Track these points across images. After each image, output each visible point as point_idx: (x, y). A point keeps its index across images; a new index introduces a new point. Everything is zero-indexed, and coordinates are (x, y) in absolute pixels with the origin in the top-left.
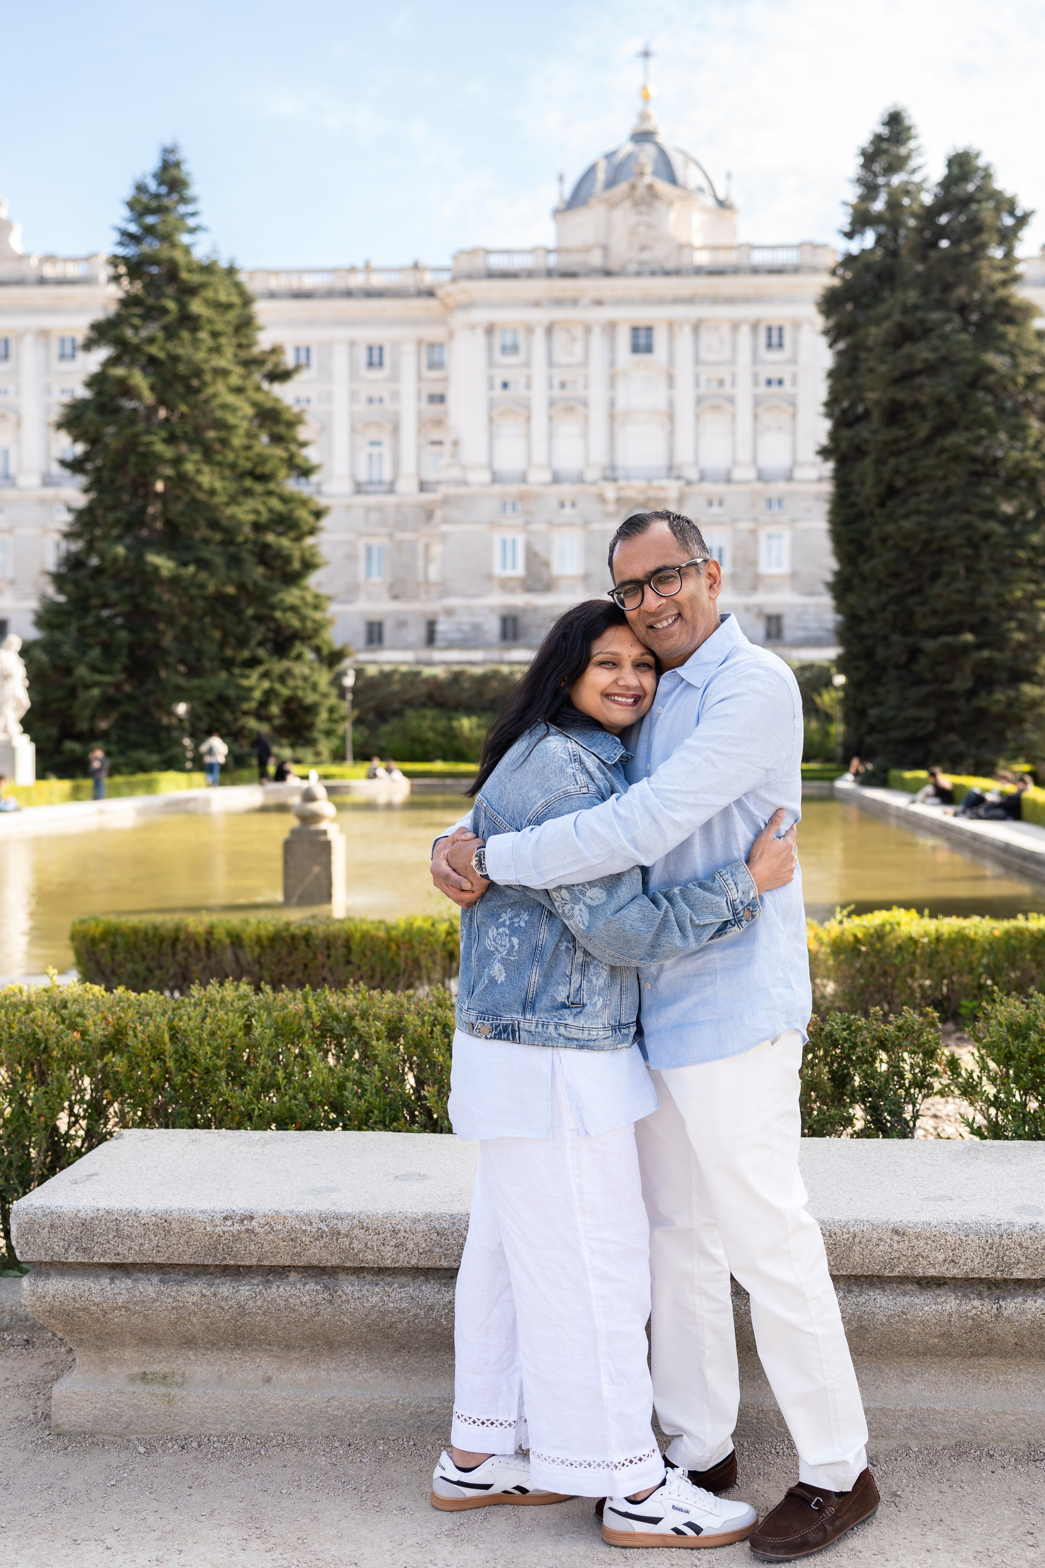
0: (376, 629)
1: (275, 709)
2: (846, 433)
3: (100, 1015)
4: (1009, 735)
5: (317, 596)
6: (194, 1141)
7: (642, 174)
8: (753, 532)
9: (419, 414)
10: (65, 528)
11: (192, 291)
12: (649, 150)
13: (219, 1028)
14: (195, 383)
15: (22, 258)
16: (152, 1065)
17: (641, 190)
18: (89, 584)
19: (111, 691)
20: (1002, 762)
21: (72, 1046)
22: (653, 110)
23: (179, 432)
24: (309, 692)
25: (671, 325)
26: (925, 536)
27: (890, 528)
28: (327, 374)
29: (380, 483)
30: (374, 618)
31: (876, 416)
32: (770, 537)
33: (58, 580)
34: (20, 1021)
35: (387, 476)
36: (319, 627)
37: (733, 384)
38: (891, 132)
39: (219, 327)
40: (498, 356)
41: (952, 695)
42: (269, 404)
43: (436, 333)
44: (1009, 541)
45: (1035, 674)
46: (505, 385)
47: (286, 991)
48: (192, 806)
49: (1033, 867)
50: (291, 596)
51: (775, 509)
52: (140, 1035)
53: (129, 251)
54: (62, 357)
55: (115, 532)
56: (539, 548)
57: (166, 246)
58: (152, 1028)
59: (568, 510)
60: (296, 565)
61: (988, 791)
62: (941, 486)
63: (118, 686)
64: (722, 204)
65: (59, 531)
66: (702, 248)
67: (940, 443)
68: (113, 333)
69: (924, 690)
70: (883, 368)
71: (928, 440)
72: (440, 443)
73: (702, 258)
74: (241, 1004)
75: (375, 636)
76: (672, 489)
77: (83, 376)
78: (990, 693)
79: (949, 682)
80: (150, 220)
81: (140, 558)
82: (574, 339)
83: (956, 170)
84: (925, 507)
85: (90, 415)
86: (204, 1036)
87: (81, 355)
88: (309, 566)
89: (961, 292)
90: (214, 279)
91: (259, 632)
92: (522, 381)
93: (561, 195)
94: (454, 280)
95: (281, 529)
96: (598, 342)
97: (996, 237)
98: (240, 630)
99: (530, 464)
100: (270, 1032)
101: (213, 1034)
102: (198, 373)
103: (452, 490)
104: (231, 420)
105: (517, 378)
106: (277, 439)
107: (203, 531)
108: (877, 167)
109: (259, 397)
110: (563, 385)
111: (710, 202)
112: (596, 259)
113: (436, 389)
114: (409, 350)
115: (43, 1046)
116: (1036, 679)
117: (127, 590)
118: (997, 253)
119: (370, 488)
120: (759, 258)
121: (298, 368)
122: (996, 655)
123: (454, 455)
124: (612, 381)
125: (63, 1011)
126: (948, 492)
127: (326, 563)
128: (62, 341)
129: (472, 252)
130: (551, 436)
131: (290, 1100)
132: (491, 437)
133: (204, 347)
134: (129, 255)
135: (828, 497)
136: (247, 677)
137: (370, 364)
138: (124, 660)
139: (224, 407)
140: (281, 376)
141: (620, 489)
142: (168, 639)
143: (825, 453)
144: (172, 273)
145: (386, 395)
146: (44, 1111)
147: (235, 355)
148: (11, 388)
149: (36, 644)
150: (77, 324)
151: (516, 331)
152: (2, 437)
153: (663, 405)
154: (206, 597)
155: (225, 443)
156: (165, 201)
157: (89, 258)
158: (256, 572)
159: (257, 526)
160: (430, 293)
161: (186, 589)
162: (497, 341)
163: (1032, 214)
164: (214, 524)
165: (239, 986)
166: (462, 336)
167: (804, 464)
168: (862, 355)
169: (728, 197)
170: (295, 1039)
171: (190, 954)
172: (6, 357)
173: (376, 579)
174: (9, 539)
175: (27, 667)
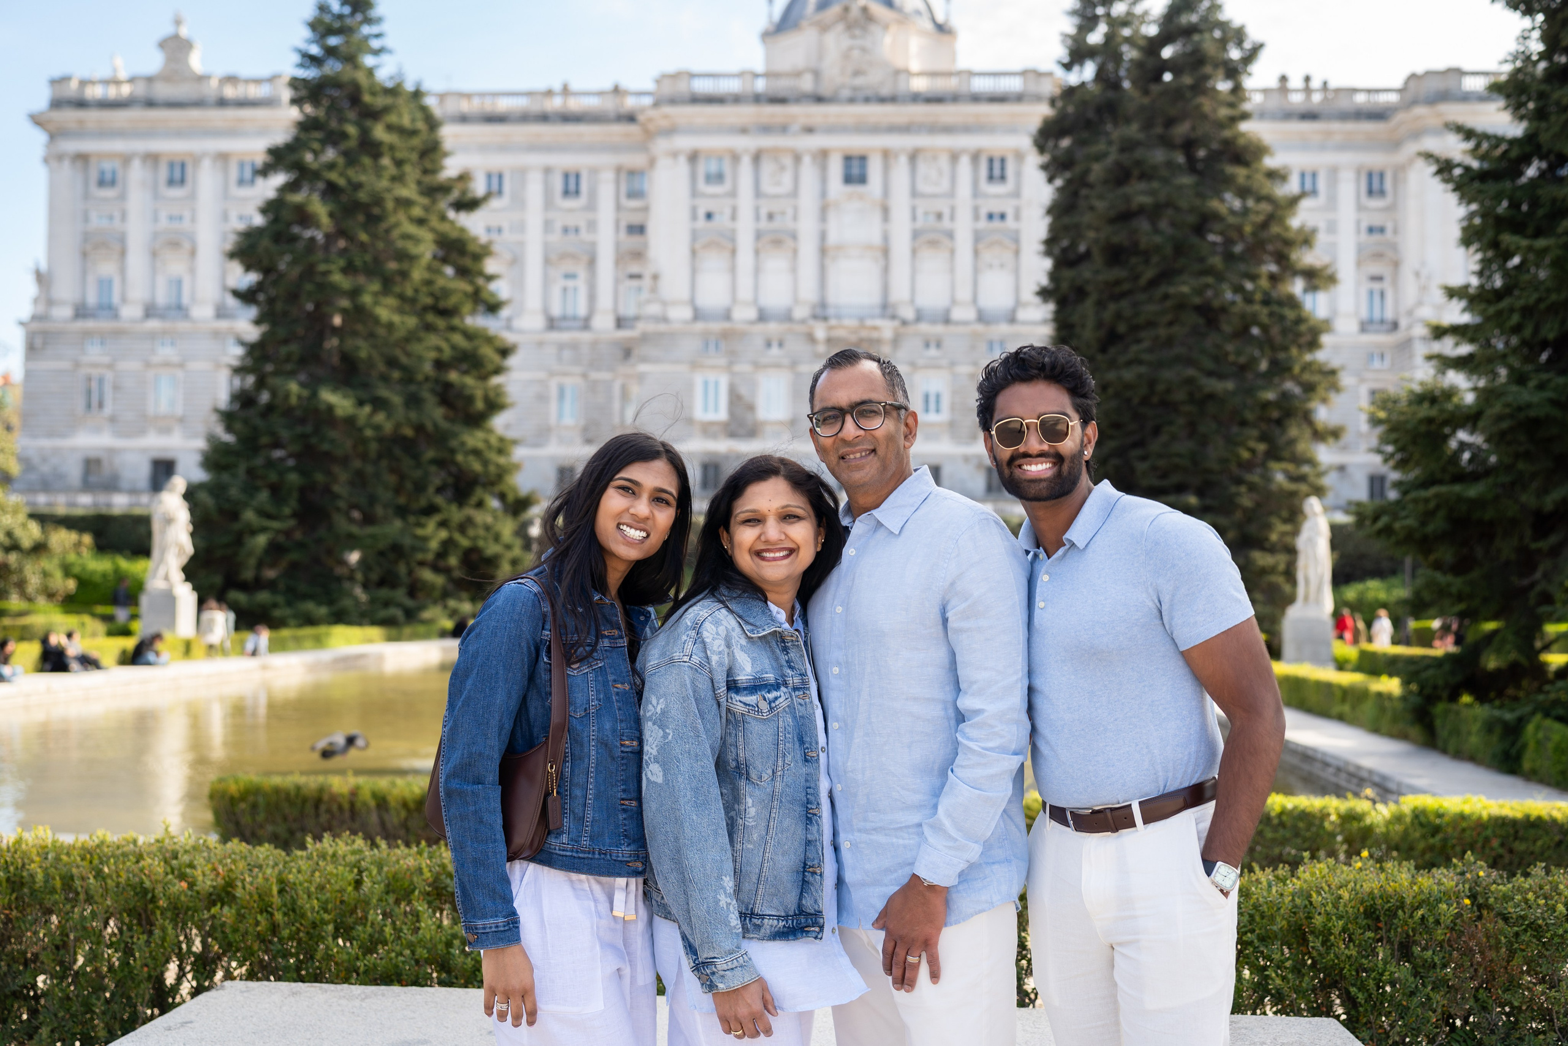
1: (453, 561)
2: (1068, 274)
3: (210, 866)
5: (501, 440)
6: (294, 994)
9: (618, 245)
10: (236, 363)
11: (374, 114)
13: (329, 882)
14: (376, 211)
15: (202, 79)
16: (259, 917)
17: (855, 12)
18: (259, 423)
19: (281, 539)
21: (179, 896)
23: (358, 262)
24: (491, 543)
25: (887, 155)
26: (1145, 388)
28: (519, 202)
29: (575, 318)
30: (566, 464)
31: (1098, 258)
33: (228, 418)
34: (128, 871)
35: (582, 310)
36: (502, 473)
37: (952, 218)
39: (404, 154)
40: (702, 186)
42: (454, 235)
43: (636, 160)
45: (1265, 539)
46: (709, 216)
47: (402, 847)
48: (363, 662)
50: (473, 439)
52: (248, 886)
53: (310, 73)
54: (241, 182)
55: (289, 367)
56: (743, 391)
57: (348, 68)
58: (260, 880)
59: (775, 351)
60: (480, 405)
62: (1162, 334)
63: (288, 533)
64: (942, 29)
65: (230, 366)
66: (919, 74)
67: (1163, 289)
68: (293, 157)
70: (1102, 206)
71: (1153, 283)
72: (637, 277)
73: (920, 84)
74: (351, 859)
76: (887, 329)
77: (260, 202)
80: (333, 41)
81: (314, 395)
82: (782, 168)
84: (1146, 357)
85: (265, 243)
86: (313, 889)
87: (260, 181)
88: (494, 405)
89: (1182, 130)
90: (398, 102)
91: (437, 478)
92: (728, 212)
93: (770, 16)
94: (656, 104)
95: (465, 366)
96: (809, 172)
97: (1221, 70)
98: (418, 474)
99: (734, 299)
100: (379, 888)
101: (321, 888)
102: (378, 201)
103: (650, 327)
104: (414, 250)
105: (722, 209)
106: (463, 272)
107: (382, 369)
109: (444, 227)
110: (771, 217)
111: (928, 26)
112: (806, 84)
113: (636, 219)
114: (607, 178)
115: (150, 896)
116: (1266, 545)
117: (299, 430)
118: (1223, 86)
119: (564, 324)
120: (981, 85)
121: (487, 197)
123: (654, 290)
124: (824, 211)
125: (174, 862)
126: (1171, 341)
127: (512, 405)
128: (242, 165)
129: (676, 76)
130: (757, 271)
131: (397, 957)
132: (694, 271)
133: (387, 174)
134: (310, 78)
136: (423, 526)
137: (566, 193)
138: (294, 503)
139: (407, 237)
140: (469, 204)
141: (831, 328)
142: (341, 483)
143: (1044, 294)
144: (354, 96)
145: (583, 225)
146: (149, 961)
147: (419, 183)
148: (187, 214)
149: (201, 486)
150: (256, 148)
151: (720, 159)
152: (176, 266)
153: (876, 239)
154: (380, 440)
155: (404, 275)
156: (349, 21)
157: (272, 79)
158: (436, 413)
159: (439, 365)
160: (630, 118)
161: (360, 430)
162: (701, 169)
163: (1261, 46)
164: (392, 363)
165: (354, 841)
166: (663, 163)
167: (1026, 305)
168: (1084, 192)
169: (947, 21)
170: (406, 895)
171: (333, 816)
172: (182, 181)
173: (569, 420)
174: (180, 374)
175: (192, 511)
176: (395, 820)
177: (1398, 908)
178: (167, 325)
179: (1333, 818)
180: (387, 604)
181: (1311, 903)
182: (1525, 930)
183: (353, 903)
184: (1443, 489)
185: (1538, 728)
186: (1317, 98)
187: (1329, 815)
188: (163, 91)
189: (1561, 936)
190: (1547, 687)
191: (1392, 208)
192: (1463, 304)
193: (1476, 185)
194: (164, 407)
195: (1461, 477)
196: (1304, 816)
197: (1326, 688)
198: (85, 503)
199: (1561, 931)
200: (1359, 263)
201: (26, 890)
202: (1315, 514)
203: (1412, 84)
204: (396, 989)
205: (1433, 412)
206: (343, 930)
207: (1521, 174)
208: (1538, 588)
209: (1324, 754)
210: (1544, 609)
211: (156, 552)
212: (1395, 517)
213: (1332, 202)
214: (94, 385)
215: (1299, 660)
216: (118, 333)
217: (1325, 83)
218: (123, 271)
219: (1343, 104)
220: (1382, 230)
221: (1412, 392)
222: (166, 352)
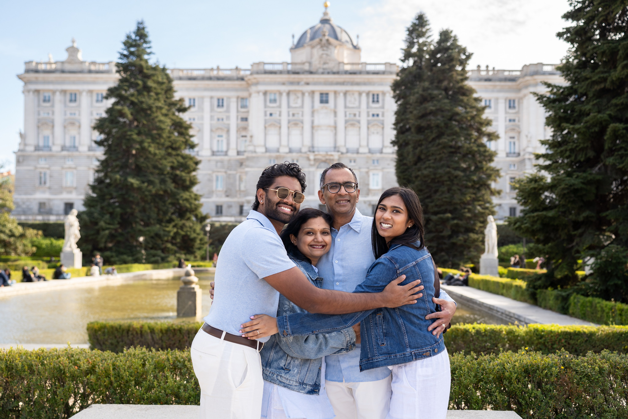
0: (220, 208)
1: (178, 240)
2: (401, 136)
3: (86, 360)
4: (465, 253)
5: (196, 195)
6: (119, 409)
7: (324, 35)
8: (367, 173)
9: (237, 125)
10: (96, 169)
11: (148, 77)
12: (327, 26)
13: (132, 365)
14: (149, 112)
15: (82, 63)
16: (105, 379)
17: (324, 41)
18: (105, 190)
19: (113, 232)
20: (462, 264)
21: (74, 372)
22: (329, 11)
23: (142, 131)
24: (192, 233)
25: (335, 93)
26: (432, 176)
27: (419, 173)
28: (201, 109)
29: (222, 152)
30: (219, 204)
31: (413, 130)
32: (374, 175)
33: (93, 188)
34: (54, 362)
35: (225, 149)
36: (197, 207)
37: (359, 116)
38: (419, 22)
39: (159, 91)
40: (268, 104)
41: (443, 237)
42: (178, 120)
43: (244, 94)
44: (465, 178)
45: (475, 229)
46: (271, 115)
47: (161, 351)
48: (144, 277)
49: (471, 304)
50: (186, 195)
51: (376, 164)
52: (101, 368)
53: (124, 61)
54: (97, 101)
55: (117, 169)
57: (138, 60)
58: (106, 365)
60: (188, 183)
61: (456, 274)
62: (438, 157)
63: (116, 230)
64: (356, 48)
65: (94, 169)
66: (347, 64)
67: (437, 141)
68: (117, 92)
69: (432, 235)
70: (415, 112)
71: (434, 140)
72: (245, 136)
73: (348, 68)
74: (141, 356)
75: (219, 211)
76: (336, 155)
77: (105, 109)
78: (457, 237)
79: (441, 232)
80: (132, 49)
81: (126, 179)
82: (298, 97)
83: (443, 37)
84: (432, 165)
85: (107, 124)
86: (126, 368)
87: (105, 101)
88: (193, 183)
89: (445, 83)
90: (157, 72)
91: (172, 209)
92: (278, 113)
93: (293, 42)
94: (251, 74)
95: (181, 169)
96: (307, 99)
97: (458, 63)
98: (164, 208)
99: (280, 145)
100: (152, 367)
101: (129, 367)
102: (150, 108)
103: (250, 155)
104: (163, 126)
105: (276, 112)
106: (181, 134)
107: (151, 170)
108: (414, 35)
109: (174, 118)
110: (293, 115)
111: (351, 46)
112: (306, 67)
113: (244, 116)
114: (234, 100)
115: (63, 372)
116: (475, 231)
117: (120, 193)
118: (459, 68)
119: (218, 154)
120: (370, 68)
121: (190, 107)
122: (460, 222)
123: (251, 141)
124: (313, 114)
125: (72, 358)
126: (441, 159)
127: (199, 183)
128: (98, 95)
129: (259, 64)
130: (289, 134)
131: (159, 393)
132: (266, 134)
133: (152, 98)
134: (124, 63)
135: (396, 160)
136: (168, 227)
137: (218, 106)
138: (118, 219)
139: (160, 121)
140: (184, 110)
141: (316, 155)
142: (137, 211)
143: (393, 143)
144: (140, 69)
145: (225, 118)
146: (63, 397)
147: (165, 101)
148: (77, 113)
149: (83, 213)
150: (104, 88)
151: (275, 94)
152: (73, 132)
153: (332, 123)
154: (152, 195)
155: (160, 136)
156: (138, 42)
157: (109, 63)
158: (171, 186)
159: (172, 168)
160: (242, 79)
161: (144, 192)
162: (268, 98)
163: (472, 54)
164: (155, 167)
165: (142, 349)
166: (254, 95)
167: (386, 147)
168: (408, 106)
169: (357, 45)
170: (162, 369)
171: (134, 336)
172: (75, 100)
173: (220, 188)
174: (75, 171)
175: (80, 222)
176: (158, 337)
177: (537, 369)
178: (70, 153)
179: (504, 332)
180: (154, 256)
181: (504, 368)
182: (584, 377)
183: (142, 373)
184: (540, 213)
185: (575, 298)
186: (491, 73)
187: (502, 331)
188: (68, 67)
189: (597, 379)
190: (578, 284)
191: (517, 113)
192: (547, 146)
193: (551, 105)
194: (69, 184)
195: (546, 209)
196: (493, 331)
197: (497, 284)
198: (39, 219)
199: (597, 377)
200: (506, 132)
201: (14, 371)
202: (491, 222)
203: (525, 68)
204: (159, 406)
205: (536, 186)
206: (137, 383)
207: (568, 100)
208: (575, 249)
209: (497, 308)
210: (577, 255)
211: (66, 237)
212: (522, 223)
213: (496, 110)
214: (42, 175)
215: (486, 274)
216: (51, 156)
217: (494, 68)
218: (53, 133)
219: (500, 75)
220: (514, 120)
221: (528, 177)
222: (69, 163)
